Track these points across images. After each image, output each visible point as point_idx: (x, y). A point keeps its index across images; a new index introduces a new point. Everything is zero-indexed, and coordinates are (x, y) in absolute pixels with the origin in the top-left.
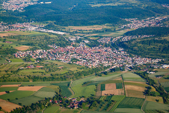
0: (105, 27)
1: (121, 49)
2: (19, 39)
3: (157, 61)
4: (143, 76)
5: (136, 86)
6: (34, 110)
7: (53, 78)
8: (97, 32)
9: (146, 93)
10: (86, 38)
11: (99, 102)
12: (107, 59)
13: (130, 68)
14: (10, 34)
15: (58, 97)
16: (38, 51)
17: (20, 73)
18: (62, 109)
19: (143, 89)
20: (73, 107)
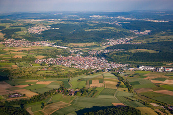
0: (93, 44)
1: (103, 58)
2: (38, 51)
3: (125, 66)
4: (117, 75)
5: (112, 81)
6: (46, 96)
7: (58, 76)
8: (88, 47)
9: (118, 86)
10: (81, 51)
11: (87, 92)
12: (94, 64)
13: (109, 70)
14: (33, 48)
15: (62, 88)
16: (50, 59)
17: (38, 73)
18: (64, 96)
19: (116, 83)
20: (71, 95)
